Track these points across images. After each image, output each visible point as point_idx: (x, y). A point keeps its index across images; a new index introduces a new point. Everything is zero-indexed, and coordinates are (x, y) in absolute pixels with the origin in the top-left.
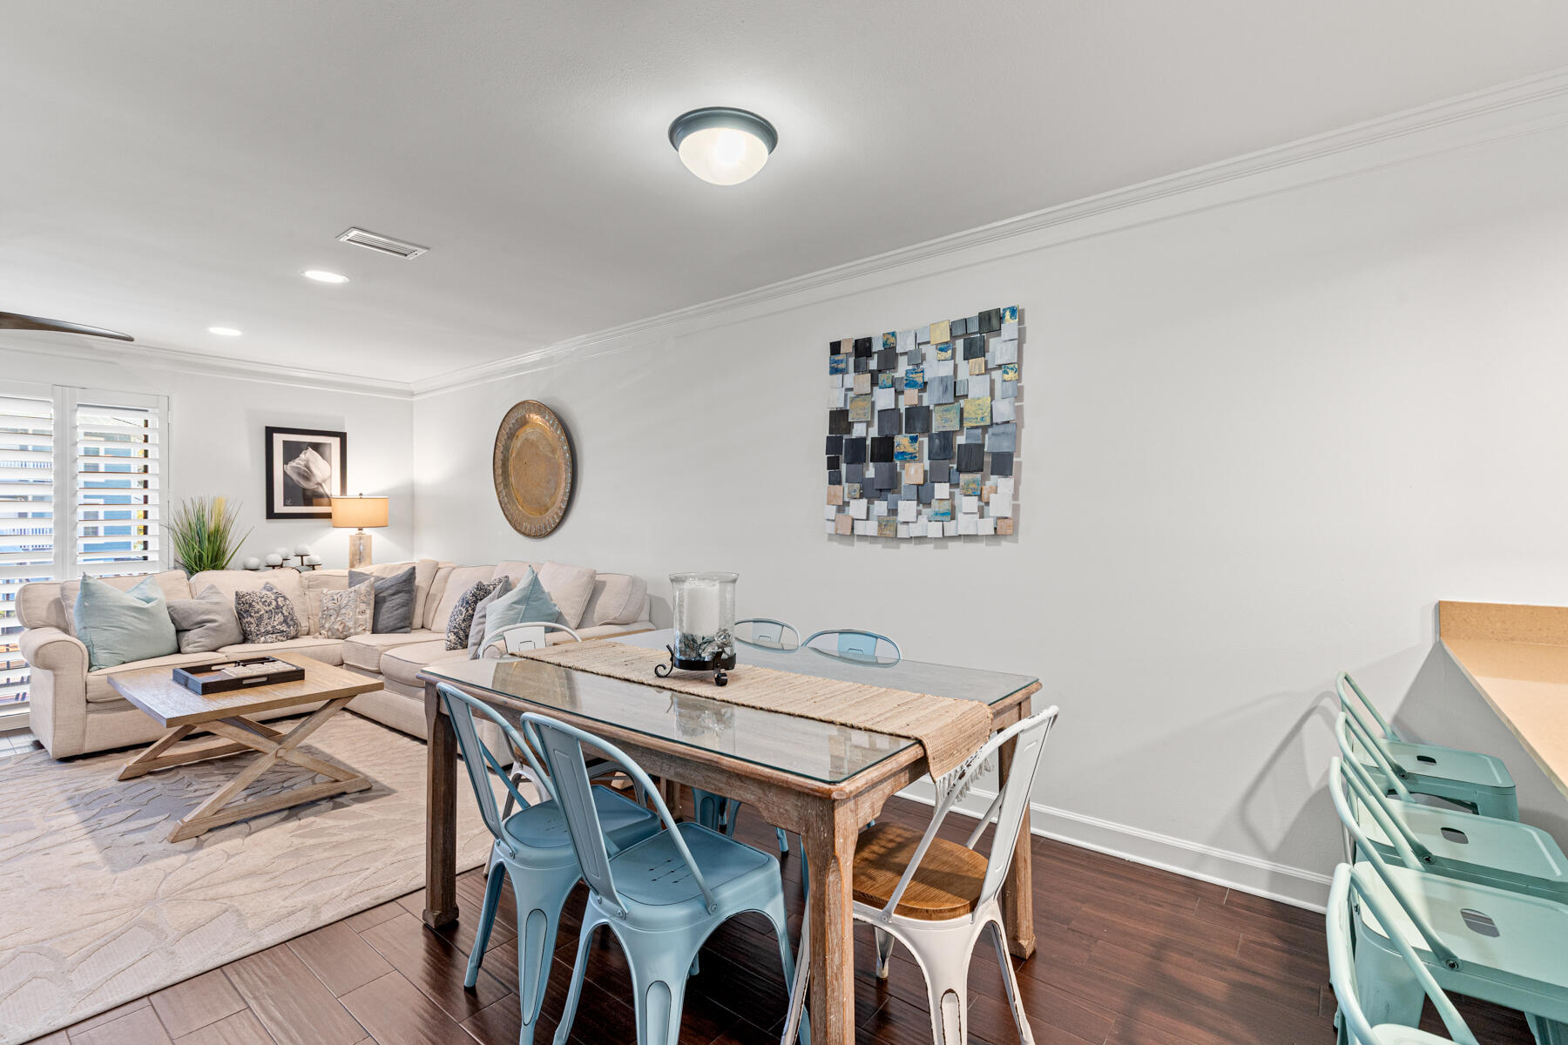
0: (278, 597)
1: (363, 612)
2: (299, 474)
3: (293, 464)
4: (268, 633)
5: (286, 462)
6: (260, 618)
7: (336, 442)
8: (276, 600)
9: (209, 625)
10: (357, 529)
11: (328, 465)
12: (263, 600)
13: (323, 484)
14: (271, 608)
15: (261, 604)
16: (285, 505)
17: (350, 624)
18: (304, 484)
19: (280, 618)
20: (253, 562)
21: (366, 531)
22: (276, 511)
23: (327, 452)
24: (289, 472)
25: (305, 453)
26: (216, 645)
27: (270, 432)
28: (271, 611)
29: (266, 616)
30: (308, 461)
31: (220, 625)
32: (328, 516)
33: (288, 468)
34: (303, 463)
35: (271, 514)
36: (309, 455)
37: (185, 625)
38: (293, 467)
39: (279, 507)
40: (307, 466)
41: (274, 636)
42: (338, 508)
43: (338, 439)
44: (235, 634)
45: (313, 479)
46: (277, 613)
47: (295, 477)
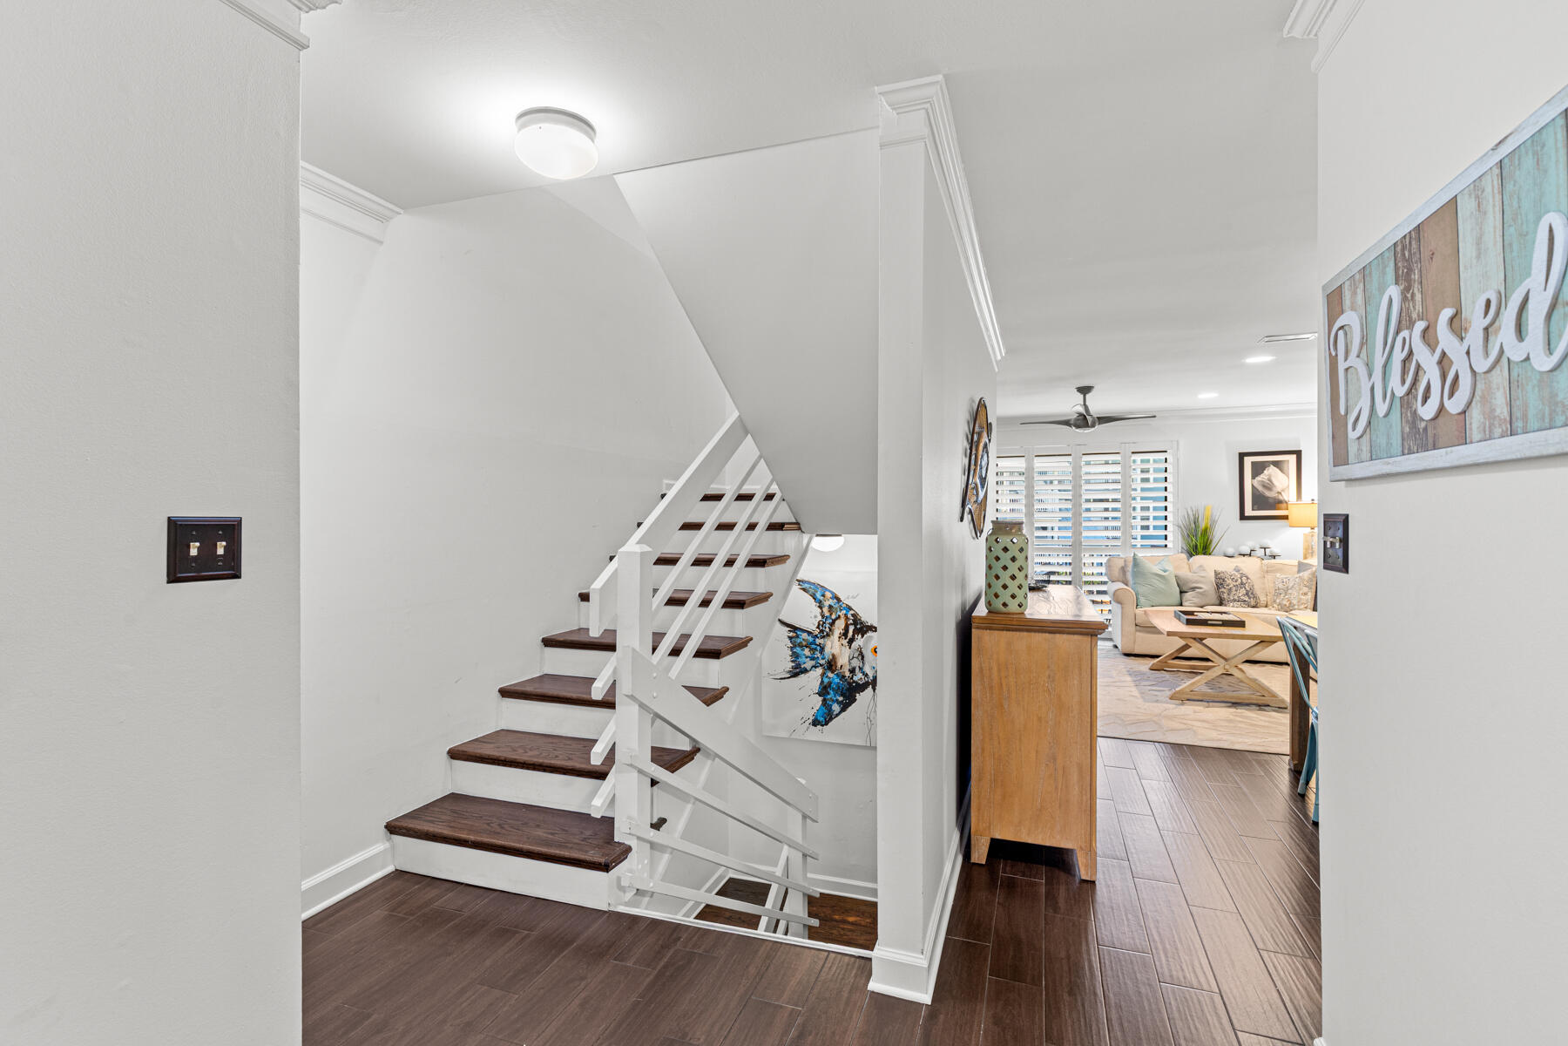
0: (1242, 577)
2: (1264, 486)
3: (1258, 478)
4: (1234, 600)
5: (1253, 478)
6: (1230, 590)
7: (1292, 459)
8: (1241, 579)
9: (1198, 590)
10: (1309, 528)
11: (1286, 477)
12: (1233, 578)
13: (1282, 493)
14: (1237, 583)
15: (1231, 580)
16: (1253, 510)
17: (1295, 602)
18: (1268, 494)
19: (1243, 591)
20: (1230, 551)
22: (1246, 514)
23: (1285, 468)
24: (1256, 485)
25: (1268, 470)
26: (1203, 604)
27: (1242, 456)
28: (1237, 585)
29: (1234, 589)
30: (1270, 476)
31: (1205, 592)
32: (1286, 518)
33: (1256, 482)
34: (1266, 477)
35: (1243, 517)
36: (1272, 470)
37: (1184, 589)
38: (1259, 481)
39: (1249, 512)
40: (1270, 480)
41: (1241, 603)
42: (1293, 512)
43: (1294, 456)
44: (1213, 597)
45: (1274, 489)
46: (1241, 588)
47: (1260, 488)
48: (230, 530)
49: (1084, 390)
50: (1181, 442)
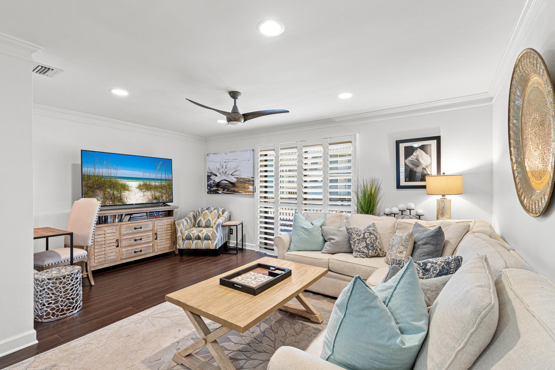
0: (366, 232)
1: (401, 252)
2: (413, 164)
3: (410, 158)
4: (356, 251)
5: (406, 157)
6: (355, 242)
7: (434, 143)
8: (364, 234)
10: (441, 196)
12: (357, 233)
13: (427, 169)
14: (360, 238)
15: (355, 234)
16: (406, 181)
19: (364, 244)
20: (387, 210)
21: (447, 197)
22: (401, 184)
23: (429, 151)
24: (408, 163)
25: (416, 152)
26: (334, 252)
27: (398, 143)
28: (360, 239)
30: (417, 156)
31: (336, 242)
32: (424, 187)
33: (407, 161)
34: (415, 158)
35: (399, 187)
36: (419, 152)
37: (326, 239)
38: (410, 161)
39: (403, 183)
40: (417, 159)
41: (359, 254)
42: (429, 182)
43: (435, 141)
44: (346, 248)
46: (363, 241)
50: (357, 135)
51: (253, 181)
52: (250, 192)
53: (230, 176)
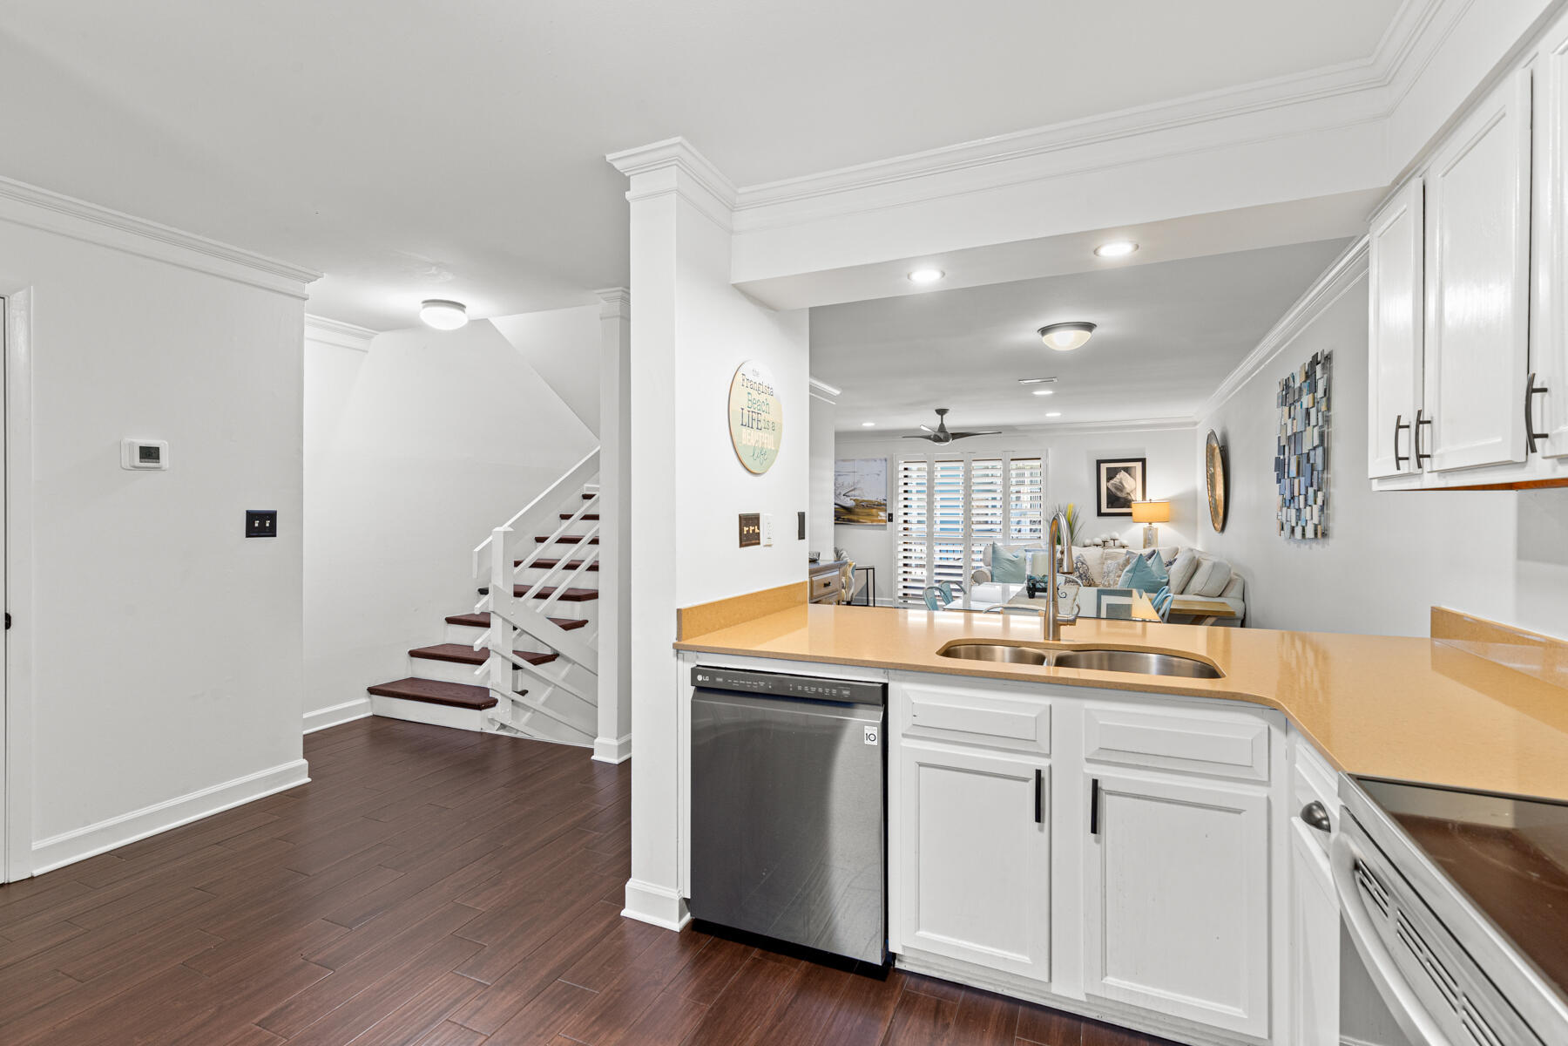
2: (1116, 488)
3: (1112, 482)
5: (1108, 481)
7: (1138, 465)
10: (1148, 524)
11: (1134, 481)
13: (1131, 494)
16: (1108, 508)
17: (1112, 583)
18: (1119, 494)
20: (1087, 542)
21: (1153, 524)
22: (1102, 511)
23: (1133, 474)
24: (1110, 487)
25: (1120, 474)
27: (1099, 463)
30: (1121, 479)
32: (1130, 514)
33: (1109, 484)
34: (1118, 481)
35: (1100, 514)
36: (1122, 475)
38: (1112, 484)
39: (1104, 509)
40: (1121, 483)
42: (1134, 509)
43: (1140, 463)
45: (1125, 490)
47: (1113, 490)
48: (272, 516)
49: (941, 412)
50: (1049, 451)
51: (885, 505)
52: (880, 521)
53: (843, 497)
